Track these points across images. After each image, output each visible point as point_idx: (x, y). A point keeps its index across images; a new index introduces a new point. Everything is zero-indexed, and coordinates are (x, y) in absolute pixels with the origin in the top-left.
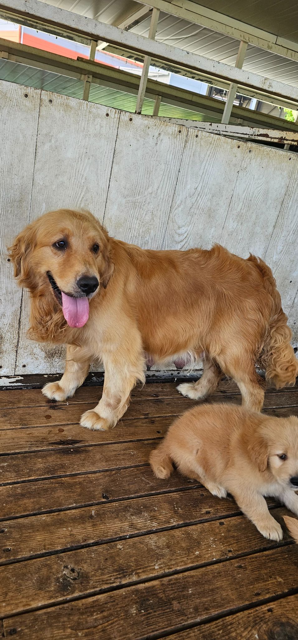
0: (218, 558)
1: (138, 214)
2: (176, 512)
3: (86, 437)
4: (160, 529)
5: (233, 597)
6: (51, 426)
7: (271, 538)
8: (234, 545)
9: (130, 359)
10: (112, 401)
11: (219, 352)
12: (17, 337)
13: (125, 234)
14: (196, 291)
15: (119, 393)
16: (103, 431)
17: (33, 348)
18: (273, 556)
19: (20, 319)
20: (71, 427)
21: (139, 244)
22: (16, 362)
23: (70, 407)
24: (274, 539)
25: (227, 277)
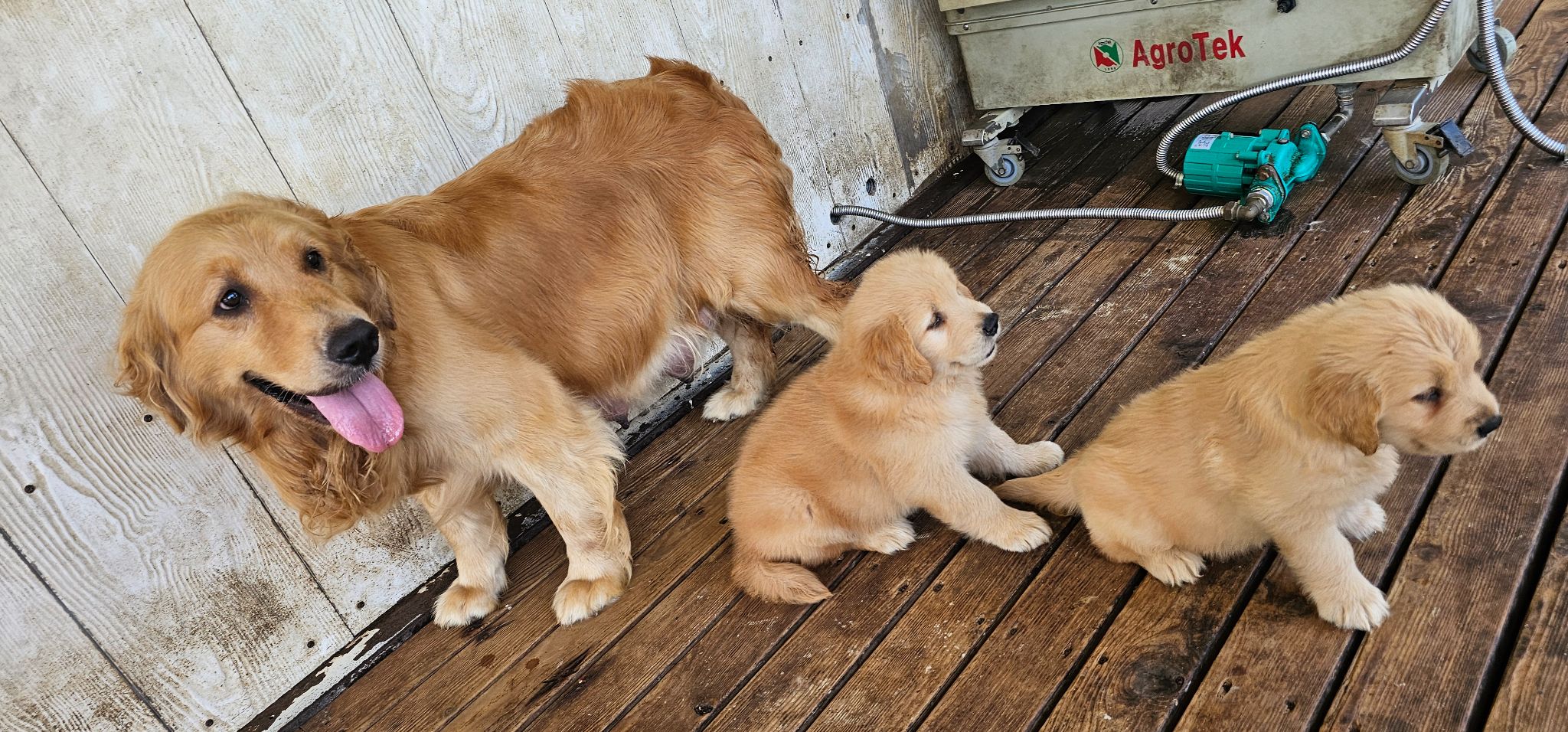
0: (967, 648)
1: (357, 128)
2: (847, 633)
3: (591, 637)
4: (839, 682)
5: (1033, 688)
6: (505, 672)
7: (1034, 547)
8: (982, 606)
9: (562, 431)
10: (591, 536)
11: (730, 290)
12: (298, 560)
13: (362, 191)
14: (597, 204)
15: (591, 509)
16: (617, 602)
17: (351, 556)
18: (1055, 573)
19: (273, 519)
20: (547, 642)
21: (409, 188)
22: (336, 611)
23: (519, 609)
24: (1040, 543)
25: (639, 133)
